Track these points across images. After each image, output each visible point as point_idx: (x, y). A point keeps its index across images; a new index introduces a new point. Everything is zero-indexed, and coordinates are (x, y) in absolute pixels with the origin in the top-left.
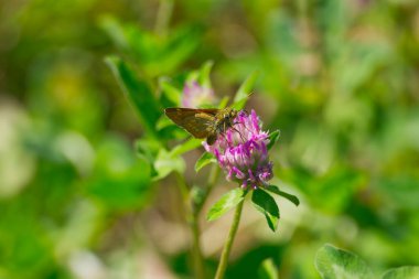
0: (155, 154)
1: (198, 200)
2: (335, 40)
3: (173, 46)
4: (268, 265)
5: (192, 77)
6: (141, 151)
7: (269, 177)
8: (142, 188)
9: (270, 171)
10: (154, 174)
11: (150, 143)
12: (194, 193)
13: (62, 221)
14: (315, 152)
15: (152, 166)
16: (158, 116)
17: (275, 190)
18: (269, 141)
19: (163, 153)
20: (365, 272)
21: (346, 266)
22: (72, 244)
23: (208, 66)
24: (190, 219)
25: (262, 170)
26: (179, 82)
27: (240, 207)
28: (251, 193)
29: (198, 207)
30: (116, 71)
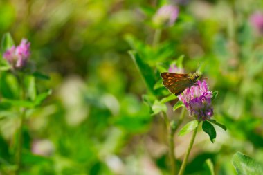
0: (152, 102)
1: (174, 127)
2: (246, 50)
3: (161, 52)
4: (209, 162)
5: (173, 63)
6: (146, 100)
7: (211, 115)
8: (144, 122)
9: (212, 112)
10: (152, 112)
11: (150, 96)
12: (172, 123)
13: (102, 139)
14: (234, 109)
15: (151, 108)
16: (155, 83)
17: (214, 122)
18: (212, 96)
19: (156, 102)
20: (257, 167)
21: (248, 163)
22: (107, 152)
23: (182, 57)
24: (169, 137)
25: (208, 111)
26: (167, 65)
27: (196, 131)
28: (202, 122)
29: (174, 131)
30: (134, 58)
